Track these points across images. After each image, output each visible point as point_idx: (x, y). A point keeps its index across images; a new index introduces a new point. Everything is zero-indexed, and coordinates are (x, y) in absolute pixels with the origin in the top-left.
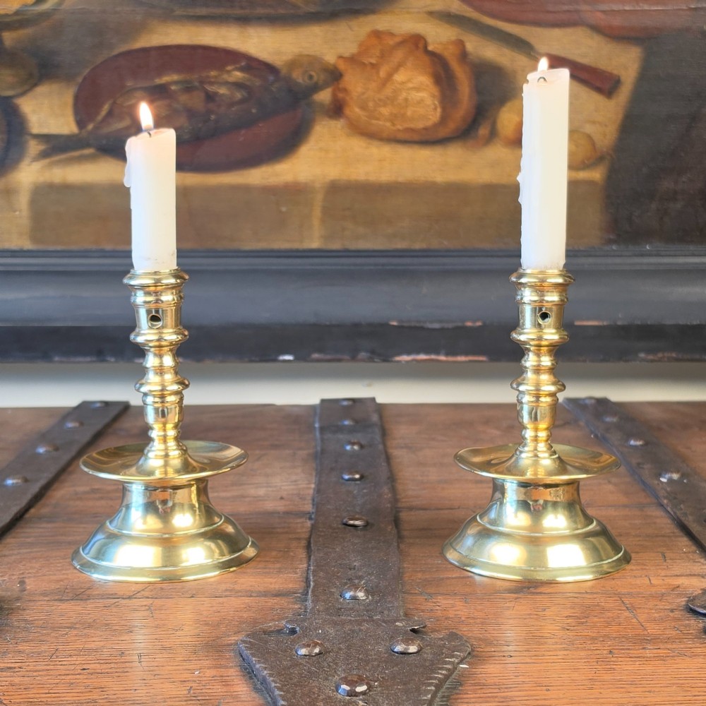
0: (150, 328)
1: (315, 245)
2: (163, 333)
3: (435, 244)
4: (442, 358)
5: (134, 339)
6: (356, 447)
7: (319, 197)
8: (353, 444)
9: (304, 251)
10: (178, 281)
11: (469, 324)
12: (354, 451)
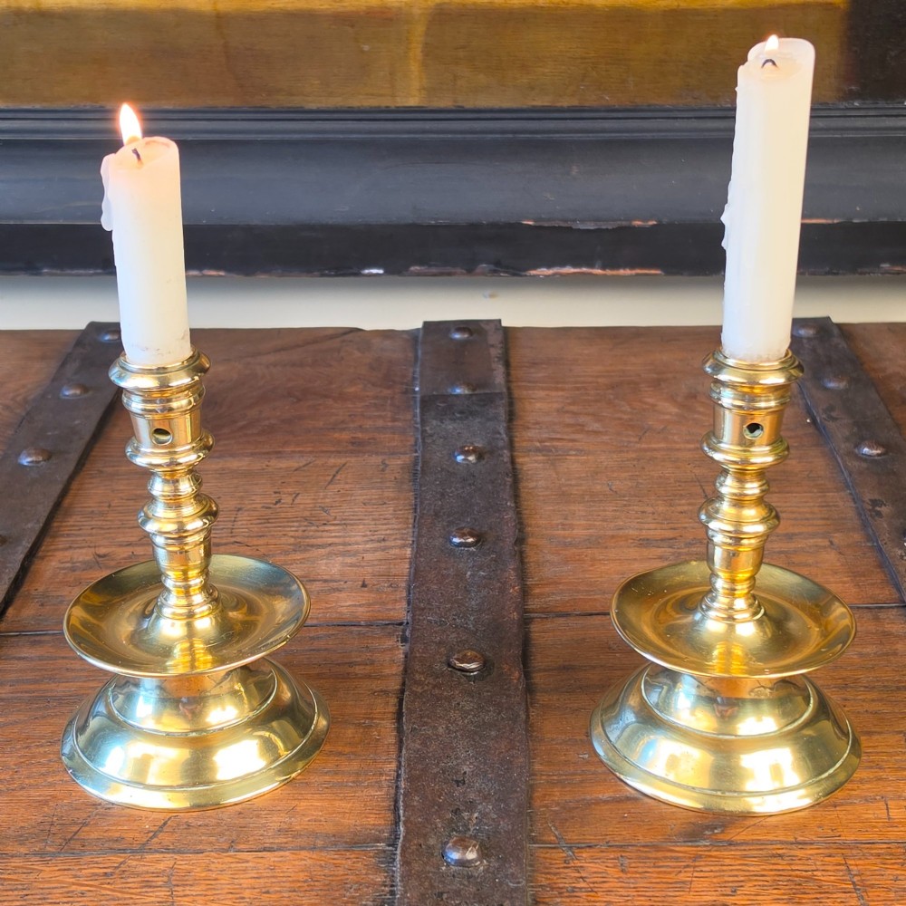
0: (155, 445)
1: (413, 102)
2: (175, 453)
3: (591, 100)
4: (598, 271)
6: (471, 458)
7: (419, 30)
8: (467, 453)
9: (398, 110)
11: (637, 223)
12: (468, 465)
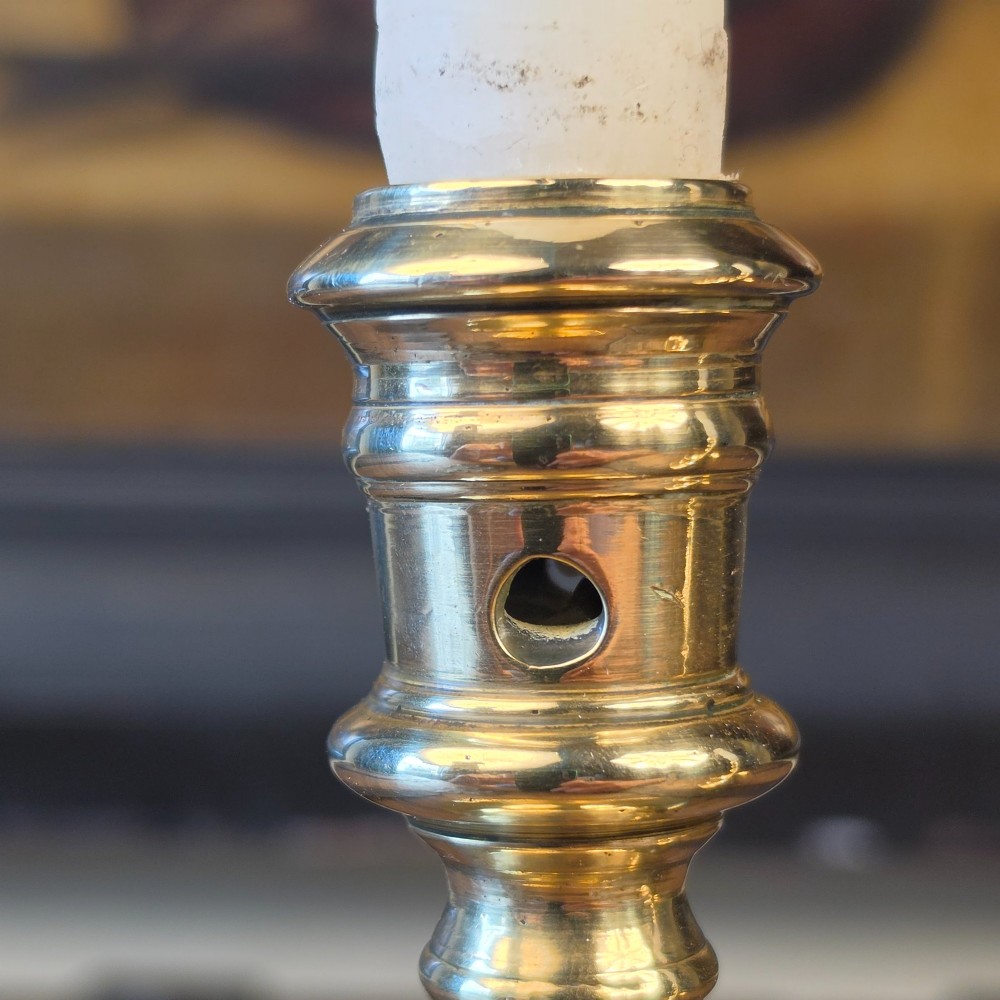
0: (493, 670)
2: (598, 718)
5: (364, 763)
10: (745, 271)
